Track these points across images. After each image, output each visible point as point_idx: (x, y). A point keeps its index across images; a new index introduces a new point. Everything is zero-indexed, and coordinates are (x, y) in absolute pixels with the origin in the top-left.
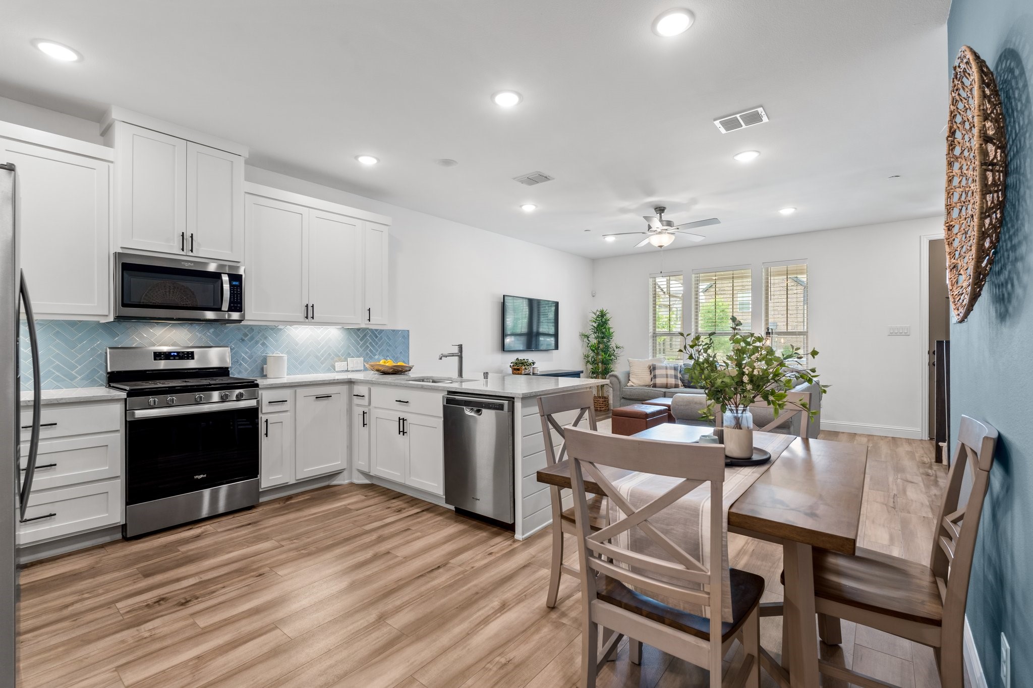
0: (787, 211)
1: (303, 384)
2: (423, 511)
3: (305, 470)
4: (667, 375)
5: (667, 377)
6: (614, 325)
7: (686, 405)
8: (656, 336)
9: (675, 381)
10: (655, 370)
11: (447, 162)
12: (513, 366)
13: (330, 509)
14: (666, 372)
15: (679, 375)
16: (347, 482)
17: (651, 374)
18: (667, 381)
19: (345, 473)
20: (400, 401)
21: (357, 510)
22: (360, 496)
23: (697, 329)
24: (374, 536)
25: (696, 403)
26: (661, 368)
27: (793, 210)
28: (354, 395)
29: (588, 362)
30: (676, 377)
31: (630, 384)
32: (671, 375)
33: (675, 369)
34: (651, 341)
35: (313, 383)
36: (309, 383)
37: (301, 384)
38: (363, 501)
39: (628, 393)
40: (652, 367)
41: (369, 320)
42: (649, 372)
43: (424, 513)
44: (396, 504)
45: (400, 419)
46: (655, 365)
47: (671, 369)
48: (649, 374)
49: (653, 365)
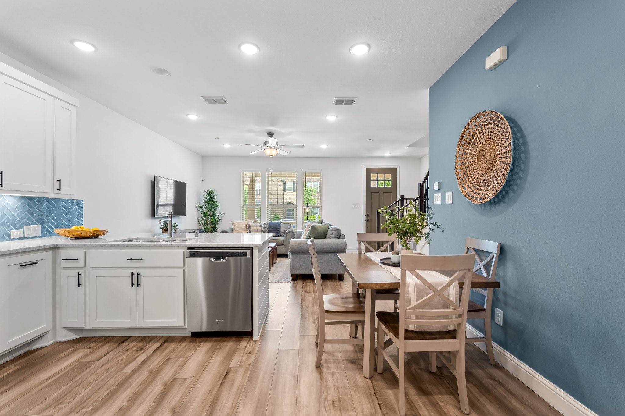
0: (324, 146)
1: (8, 253)
2: (163, 343)
3: (8, 342)
4: (257, 230)
6: (218, 200)
7: (298, 245)
8: (245, 207)
10: (250, 227)
11: (162, 71)
12: (163, 228)
13: (63, 369)
14: (257, 228)
15: (263, 230)
16: (51, 342)
17: (247, 230)
19: (49, 335)
20: (131, 259)
21: (98, 361)
22: (82, 350)
23: (268, 204)
24: (144, 374)
25: (303, 244)
26: (253, 226)
27: (326, 146)
28: (63, 260)
29: (201, 224)
32: (259, 230)
33: (261, 226)
34: (242, 210)
35: (19, 251)
36: (14, 252)
37: (6, 253)
38: (92, 353)
40: (248, 226)
41: (60, 190)
42: (246, 229)
43: (166, 344)
44: (130, 345)
45: (132, 274)
46: (250, 224)
47: (258, 226)
48: (246, 230)
49: (248, 224)
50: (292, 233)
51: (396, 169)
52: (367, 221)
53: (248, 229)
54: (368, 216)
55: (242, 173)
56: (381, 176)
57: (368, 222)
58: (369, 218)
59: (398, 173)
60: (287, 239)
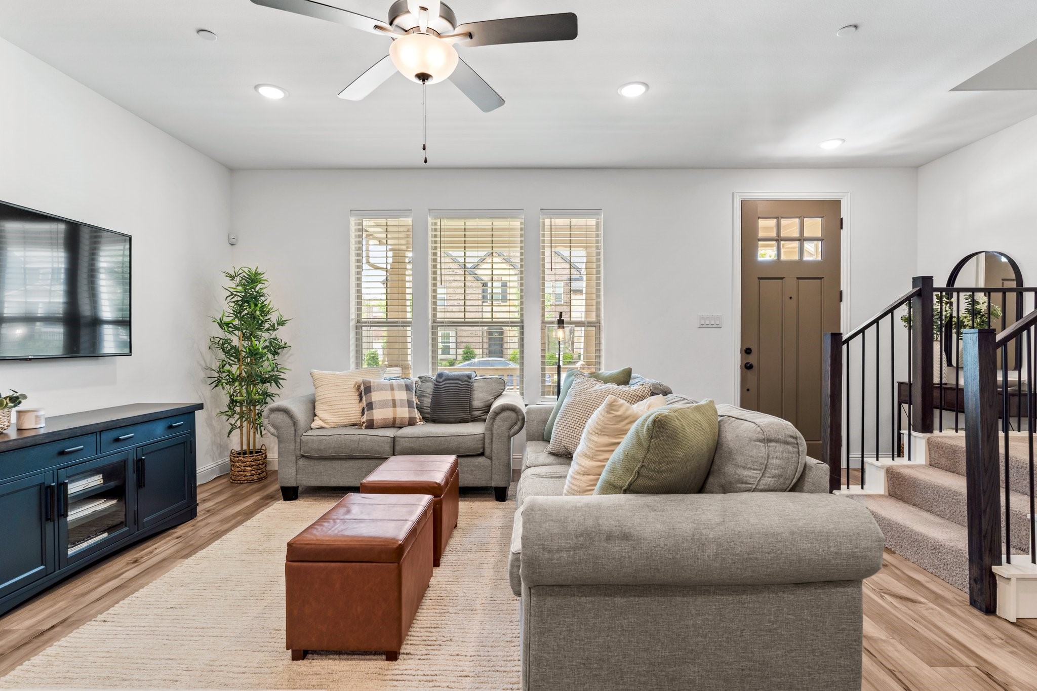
4: (394, 401)
5: (394, 406)
8: (361, 327)
9: (409, 411)
10: (370, 392)
14: (393, 395)
15: (415, 400)
17: (361, 400)
18: (395, 413)
23: (434, 315)
26: (381, 388)
30: (410, 404)
31: (317, 423)
32: (401, 400)
33: (407, 388)
34: (352, 335)
39: (315, 446)
40: (362, 387)
42: (357, 398)
46: (370, 382)
47: (399, 390)
48: (358, 401)
49: (364, 382)
50: (513, 415)
51: (836, 204)
52: (747, 367)
53: (364, 399)
54: (747, 351)
55: (353, 221)
56: (790, 227)
57: (749, 372)
58: (752, 359)
59: (844, 214)
60: (495, 435)
